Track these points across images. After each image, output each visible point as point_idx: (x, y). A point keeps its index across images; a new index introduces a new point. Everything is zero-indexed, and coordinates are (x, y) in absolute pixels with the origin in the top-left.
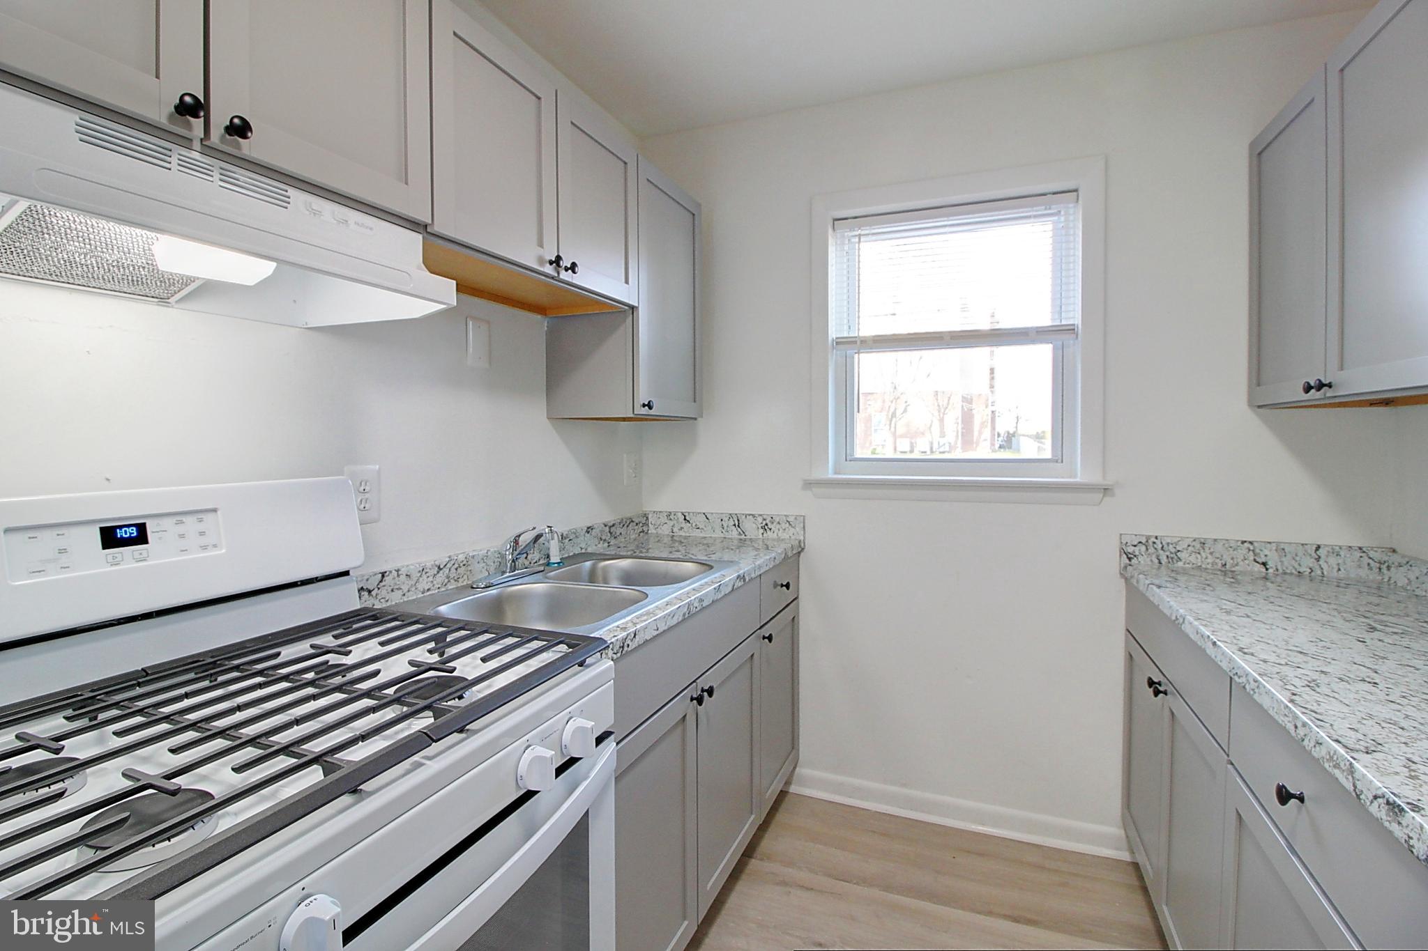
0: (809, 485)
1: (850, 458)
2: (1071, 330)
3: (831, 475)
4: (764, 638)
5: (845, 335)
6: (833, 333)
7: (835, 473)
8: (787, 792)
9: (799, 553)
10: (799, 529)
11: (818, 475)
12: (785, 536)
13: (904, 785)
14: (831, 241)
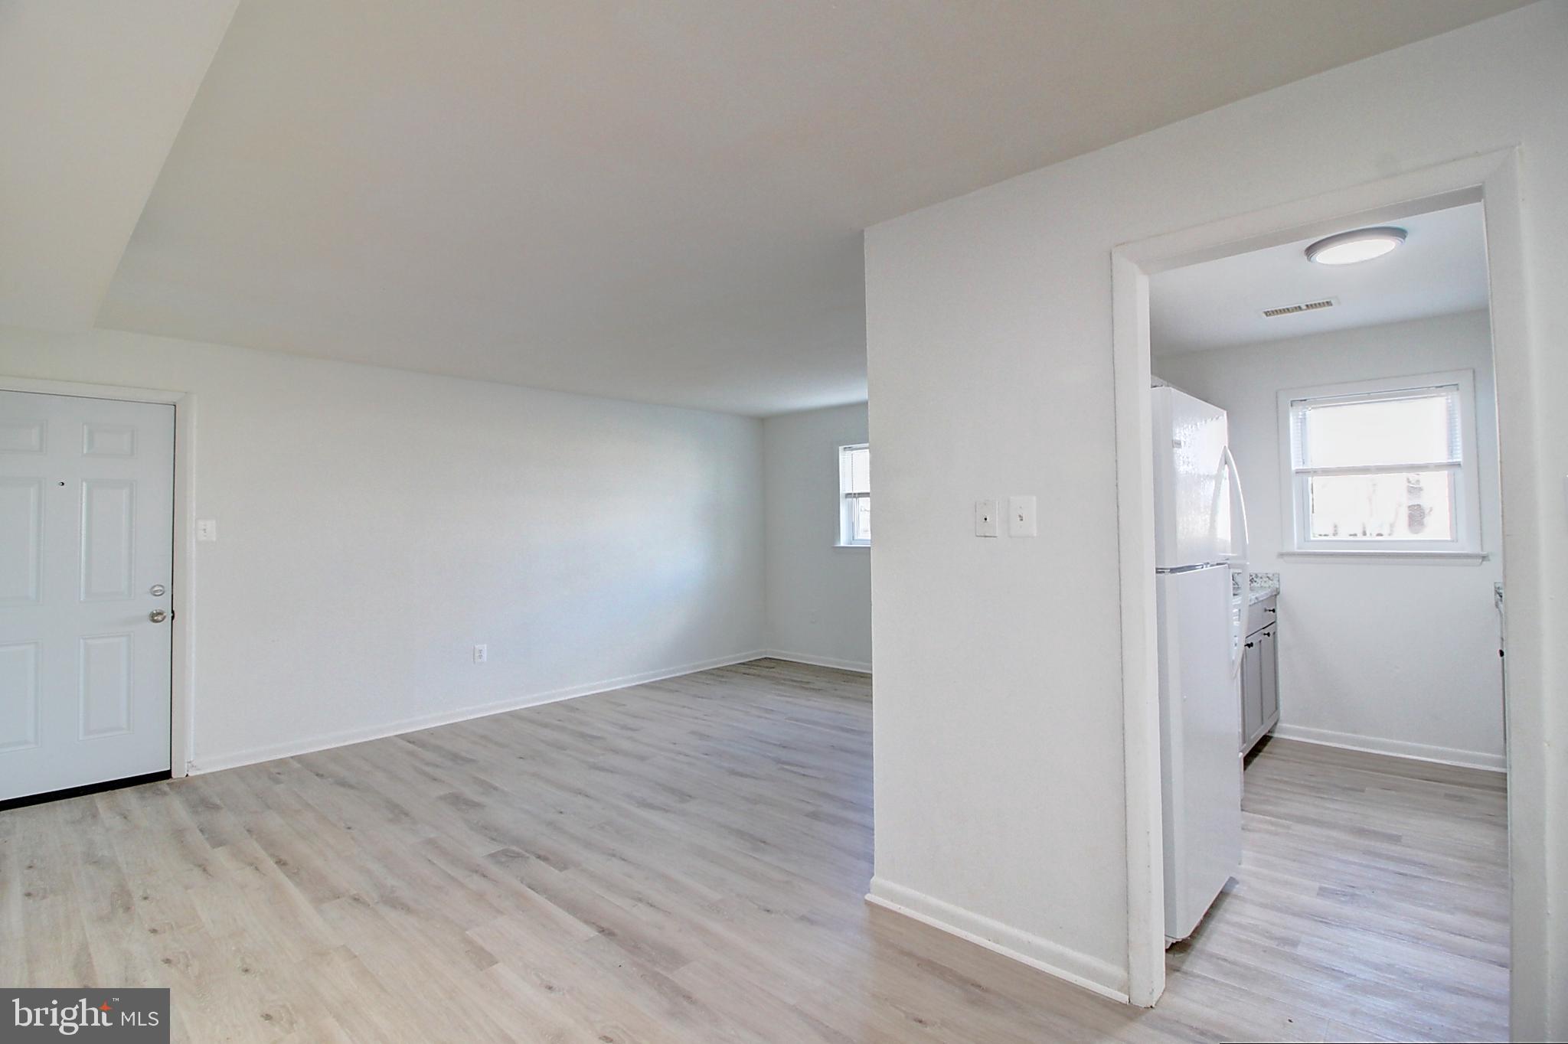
0: (1282, 555)
1: (1306, 540)
2: (1458, 465)
3: (1296, 550)
4: (1265, 634)
5: (1301, 468)
6: (1294, 468)
7: (1299, 548)
8: (1271, 737)
9: (1276, 595)
10: (1275, 582)
11: (1285, 550)
12: (1267, 585)
13: (1355, 732)
14: (1291, 415)
